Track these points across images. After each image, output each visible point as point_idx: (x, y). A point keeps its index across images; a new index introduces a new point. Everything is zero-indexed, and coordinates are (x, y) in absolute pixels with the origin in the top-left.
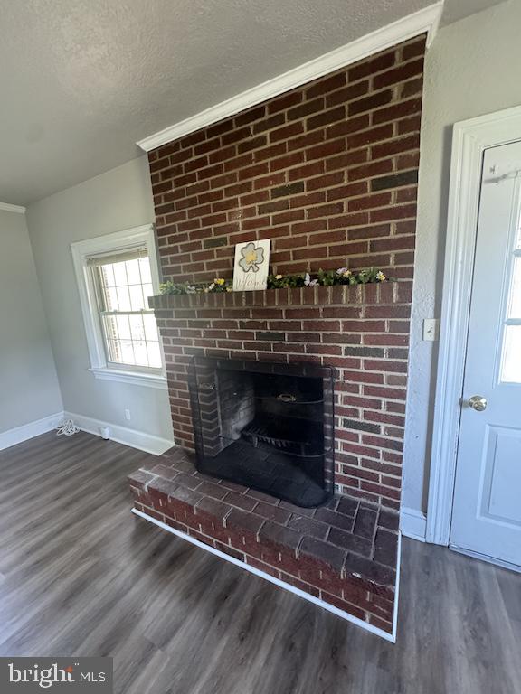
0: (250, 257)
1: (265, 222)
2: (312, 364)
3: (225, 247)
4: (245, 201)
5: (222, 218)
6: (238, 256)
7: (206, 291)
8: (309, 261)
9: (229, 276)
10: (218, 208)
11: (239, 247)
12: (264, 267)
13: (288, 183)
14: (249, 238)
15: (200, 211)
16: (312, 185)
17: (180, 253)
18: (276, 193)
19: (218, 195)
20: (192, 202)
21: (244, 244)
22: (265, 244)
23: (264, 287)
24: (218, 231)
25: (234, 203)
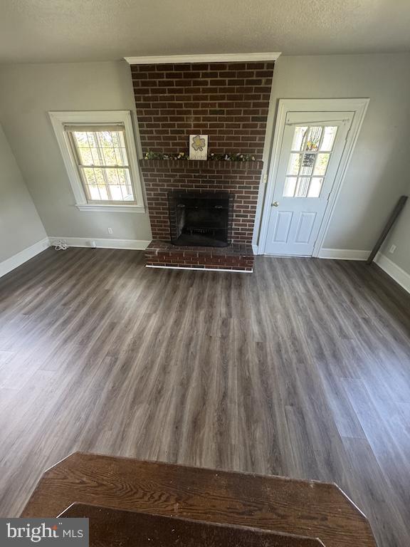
0: (198, 143)
1: (205, 126)
2: (225, 193)
3: (183, 135)
4: (196, 113)
5: (182, 119)
6: (191, 142)
7: (176, 158)
8: (225, 148)
9: (187, 151)
10: (179, 113)
11: (192, 137)
12: (205, 149)
13: (217, 109)
14: (197, 133)
15: (169, 113)
16: (228, 113)
17: (155, 135)
18: (212, 113)
19: (180, 105)
20: (164, 106)
21: (194, 136)
22: (205, 137)
23: (206, 159)
24: (179, 126)
25: (189, 112)
